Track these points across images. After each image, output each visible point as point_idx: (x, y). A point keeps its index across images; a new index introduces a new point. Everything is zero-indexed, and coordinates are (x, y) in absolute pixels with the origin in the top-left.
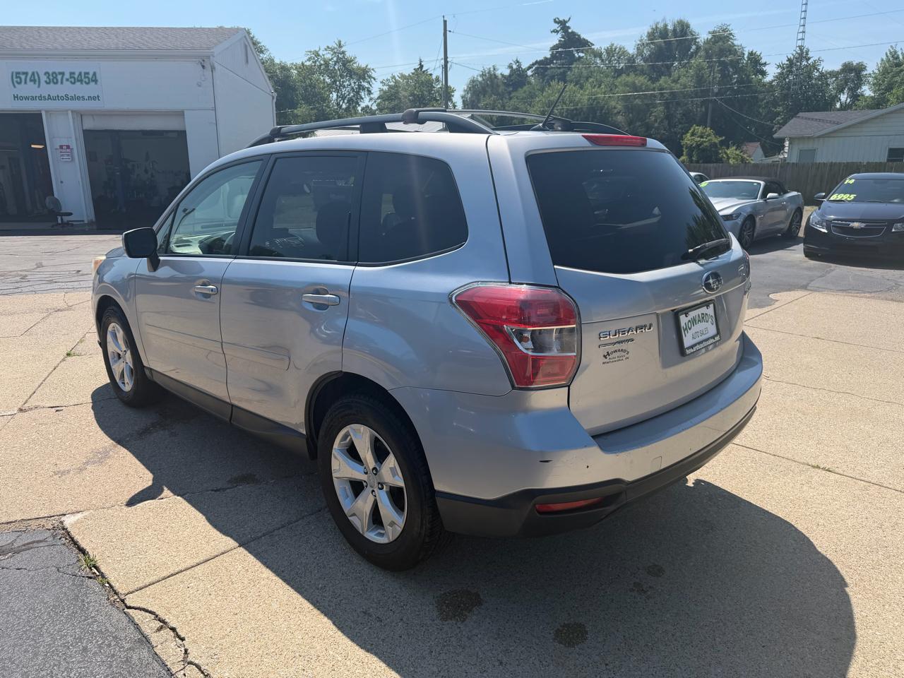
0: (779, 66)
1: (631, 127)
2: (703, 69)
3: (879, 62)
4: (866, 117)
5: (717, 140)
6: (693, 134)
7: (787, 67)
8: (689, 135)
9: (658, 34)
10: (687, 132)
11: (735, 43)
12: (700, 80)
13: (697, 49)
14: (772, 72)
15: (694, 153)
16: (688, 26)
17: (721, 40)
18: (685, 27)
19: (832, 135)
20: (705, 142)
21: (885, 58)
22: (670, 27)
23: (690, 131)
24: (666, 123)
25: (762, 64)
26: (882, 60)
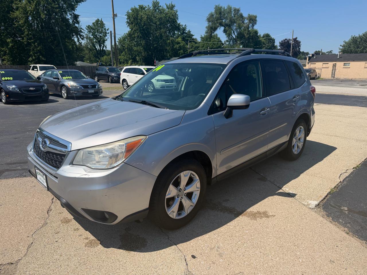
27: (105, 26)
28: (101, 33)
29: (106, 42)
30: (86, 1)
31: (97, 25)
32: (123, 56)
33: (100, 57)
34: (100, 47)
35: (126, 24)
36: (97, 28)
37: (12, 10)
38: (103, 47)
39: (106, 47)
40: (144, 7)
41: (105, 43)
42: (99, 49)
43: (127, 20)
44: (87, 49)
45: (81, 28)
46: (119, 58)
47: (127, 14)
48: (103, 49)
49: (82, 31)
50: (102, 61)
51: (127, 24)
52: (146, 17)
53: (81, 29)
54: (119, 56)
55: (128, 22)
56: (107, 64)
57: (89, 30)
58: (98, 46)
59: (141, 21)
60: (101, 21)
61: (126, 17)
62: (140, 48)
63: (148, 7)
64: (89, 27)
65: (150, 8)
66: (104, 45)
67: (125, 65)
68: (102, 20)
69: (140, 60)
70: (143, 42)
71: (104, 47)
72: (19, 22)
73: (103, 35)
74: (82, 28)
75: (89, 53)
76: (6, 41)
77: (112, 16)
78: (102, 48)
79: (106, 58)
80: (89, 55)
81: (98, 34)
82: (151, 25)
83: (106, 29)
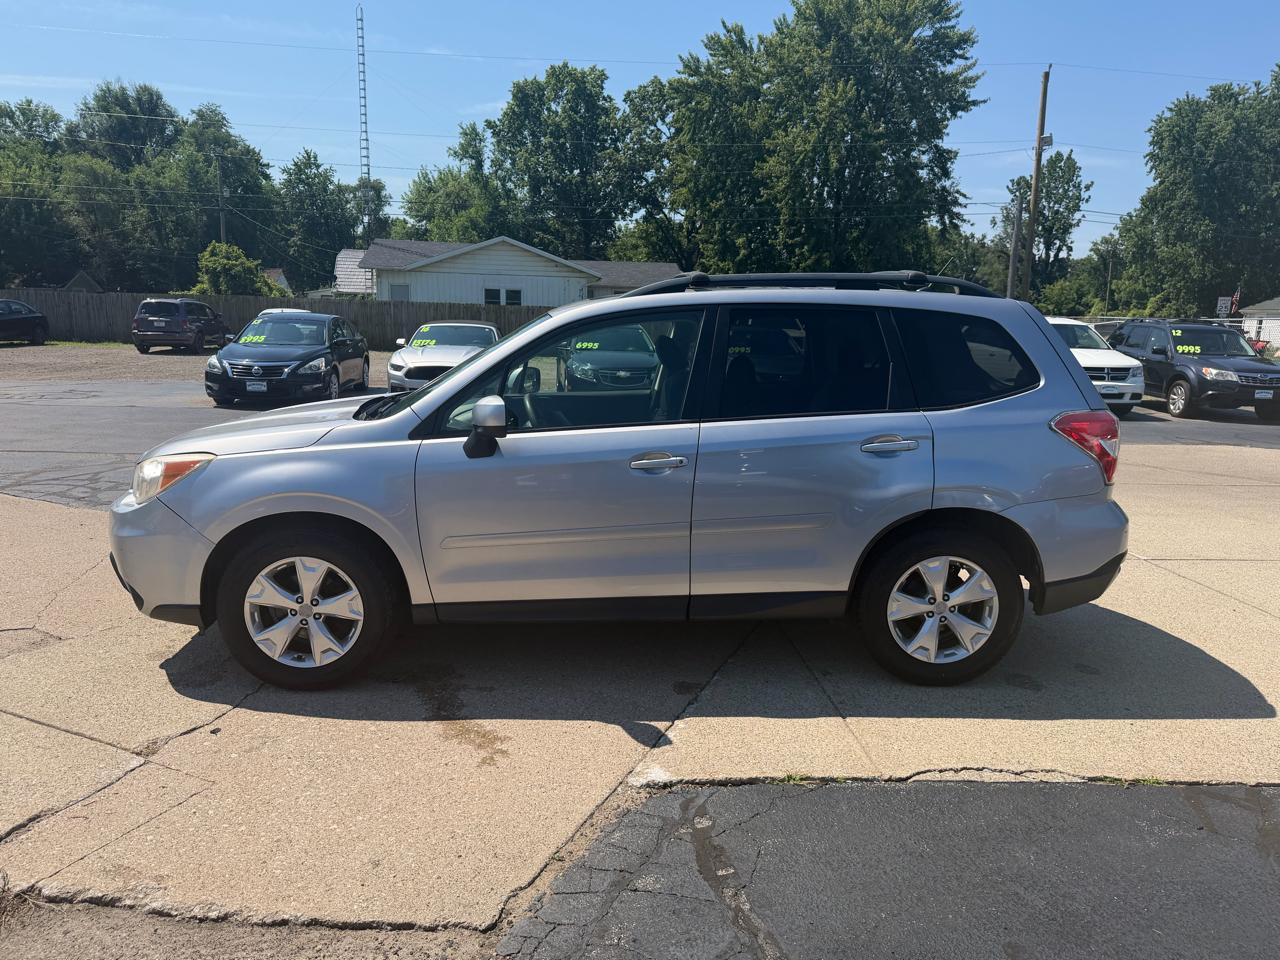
0: (284, 171)
1: (97, 234)
2: (197, 161)
3: (411, 183)
4: (457, 252)
5: (251, 264)
6: (213, 254)
7: (296, 174)
8: (207, 254)
9: (110, 100)
10: (204, 249)
11: (232, 132)
12: (194, 176)
13: (176, 130)
14: (278, 177)
15: (221, 279)
16: (159, 97)
17: (210, 125)
18: (155, 98)
19: (429, 269)
20: (236, 265)
21: (417, 179)
22: (131, 93)
23: (209, 249)
24: (152, 233)
25: (264, 165)
26: (414, 182)
27: (1079, 176)
28: (1058, 202)
29: (1074, 230)
30: (985, 102)
31: (1050, 174)
32: (1130, 278)
33: (1042, 283)
34: (1048, 249)
35: (1146, 164)
36: (1049, 183)
37: (762, 155)
38: (1059, 249)
39: (1070, 249)
40: (1236, 89)
41: (1071, 236)
42: (1043, 256)
43: (1149, 149)
44: (999, 257)
45: (958, 192)
46: (1113, 287)
47: (1154, 124)
48: (1056, 255)
49: (961, 200)
50: (1045, 297)
51: (1150, 164)
52: (1229, 128)
53: (957, 195)
54: (1112, 278)
55: (1152, 156)
56: (1059, 310)
57: (1018, 194)
58: (1042, 246)
59: (1206, 144)
60: (1069, 158)
61: (1149, 137)
62: (1187, 250)
63: (1254, 89)
64: (1018, 184)
65: (1262, 92)
66: (1063, 241)
67: (1132, 312)
68: (1073, 156)
69: (1178, 294)
70: (1204, 228)
71: (1064, 248)
72: (772, 188)
73: (1067, 208)
74: (962, 191)
75: (1003, 270)
76: (735, 243)
77: (1036, 144)
78: (1052, 254)
79: (1062, 289)
80: (1002, 277)
81: (1049, 203)
82: (1249, 159)
83: (1082, 186)
